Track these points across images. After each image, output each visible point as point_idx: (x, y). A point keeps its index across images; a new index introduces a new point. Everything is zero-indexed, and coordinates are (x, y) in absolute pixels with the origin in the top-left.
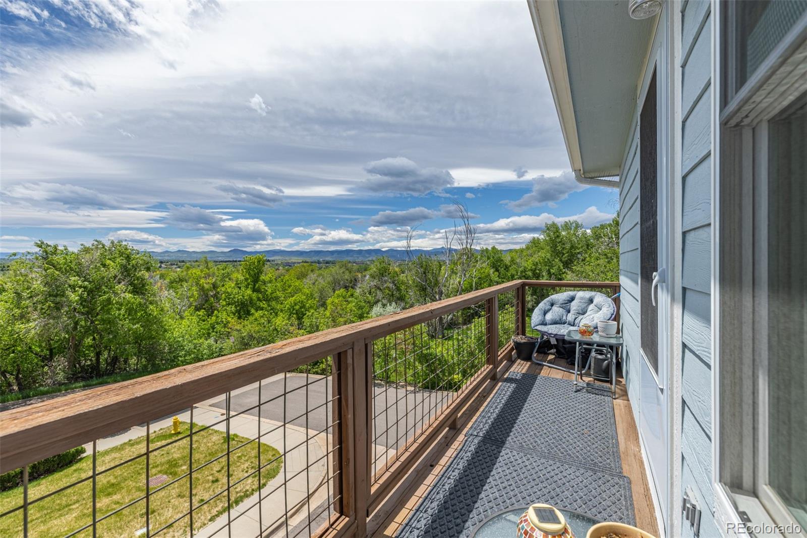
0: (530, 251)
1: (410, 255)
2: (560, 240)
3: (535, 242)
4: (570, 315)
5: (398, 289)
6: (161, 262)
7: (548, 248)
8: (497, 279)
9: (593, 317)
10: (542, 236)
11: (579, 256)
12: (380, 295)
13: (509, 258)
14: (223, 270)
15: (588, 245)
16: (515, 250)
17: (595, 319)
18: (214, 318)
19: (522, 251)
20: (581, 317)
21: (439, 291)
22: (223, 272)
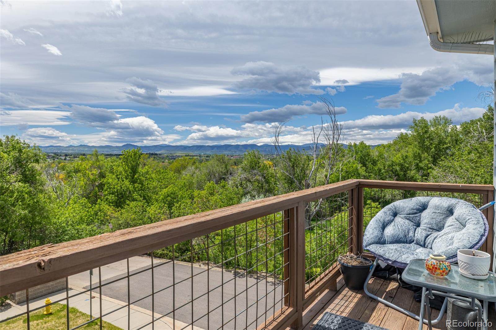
0: (398, 147)
1: (278, 149)
2: (428, 135)
3: (403, 138)
4: (419, 230)
5: (267, 182)
6: (66, 155)
7: (416, 143)
8: (364, 173)
9: (452, 238)
10: (410, 132)
11: (448, 151)
12: (250, 187)
13: (377, 154)
14: (112, 162)
15: (457, 141)
16: (383, 145)
17: (456, 241)
18: (97, 206)
19: (389, 146)
20: (435, 234)
21: (306, 184)
22: (111, 164)
